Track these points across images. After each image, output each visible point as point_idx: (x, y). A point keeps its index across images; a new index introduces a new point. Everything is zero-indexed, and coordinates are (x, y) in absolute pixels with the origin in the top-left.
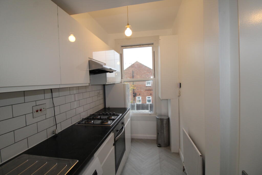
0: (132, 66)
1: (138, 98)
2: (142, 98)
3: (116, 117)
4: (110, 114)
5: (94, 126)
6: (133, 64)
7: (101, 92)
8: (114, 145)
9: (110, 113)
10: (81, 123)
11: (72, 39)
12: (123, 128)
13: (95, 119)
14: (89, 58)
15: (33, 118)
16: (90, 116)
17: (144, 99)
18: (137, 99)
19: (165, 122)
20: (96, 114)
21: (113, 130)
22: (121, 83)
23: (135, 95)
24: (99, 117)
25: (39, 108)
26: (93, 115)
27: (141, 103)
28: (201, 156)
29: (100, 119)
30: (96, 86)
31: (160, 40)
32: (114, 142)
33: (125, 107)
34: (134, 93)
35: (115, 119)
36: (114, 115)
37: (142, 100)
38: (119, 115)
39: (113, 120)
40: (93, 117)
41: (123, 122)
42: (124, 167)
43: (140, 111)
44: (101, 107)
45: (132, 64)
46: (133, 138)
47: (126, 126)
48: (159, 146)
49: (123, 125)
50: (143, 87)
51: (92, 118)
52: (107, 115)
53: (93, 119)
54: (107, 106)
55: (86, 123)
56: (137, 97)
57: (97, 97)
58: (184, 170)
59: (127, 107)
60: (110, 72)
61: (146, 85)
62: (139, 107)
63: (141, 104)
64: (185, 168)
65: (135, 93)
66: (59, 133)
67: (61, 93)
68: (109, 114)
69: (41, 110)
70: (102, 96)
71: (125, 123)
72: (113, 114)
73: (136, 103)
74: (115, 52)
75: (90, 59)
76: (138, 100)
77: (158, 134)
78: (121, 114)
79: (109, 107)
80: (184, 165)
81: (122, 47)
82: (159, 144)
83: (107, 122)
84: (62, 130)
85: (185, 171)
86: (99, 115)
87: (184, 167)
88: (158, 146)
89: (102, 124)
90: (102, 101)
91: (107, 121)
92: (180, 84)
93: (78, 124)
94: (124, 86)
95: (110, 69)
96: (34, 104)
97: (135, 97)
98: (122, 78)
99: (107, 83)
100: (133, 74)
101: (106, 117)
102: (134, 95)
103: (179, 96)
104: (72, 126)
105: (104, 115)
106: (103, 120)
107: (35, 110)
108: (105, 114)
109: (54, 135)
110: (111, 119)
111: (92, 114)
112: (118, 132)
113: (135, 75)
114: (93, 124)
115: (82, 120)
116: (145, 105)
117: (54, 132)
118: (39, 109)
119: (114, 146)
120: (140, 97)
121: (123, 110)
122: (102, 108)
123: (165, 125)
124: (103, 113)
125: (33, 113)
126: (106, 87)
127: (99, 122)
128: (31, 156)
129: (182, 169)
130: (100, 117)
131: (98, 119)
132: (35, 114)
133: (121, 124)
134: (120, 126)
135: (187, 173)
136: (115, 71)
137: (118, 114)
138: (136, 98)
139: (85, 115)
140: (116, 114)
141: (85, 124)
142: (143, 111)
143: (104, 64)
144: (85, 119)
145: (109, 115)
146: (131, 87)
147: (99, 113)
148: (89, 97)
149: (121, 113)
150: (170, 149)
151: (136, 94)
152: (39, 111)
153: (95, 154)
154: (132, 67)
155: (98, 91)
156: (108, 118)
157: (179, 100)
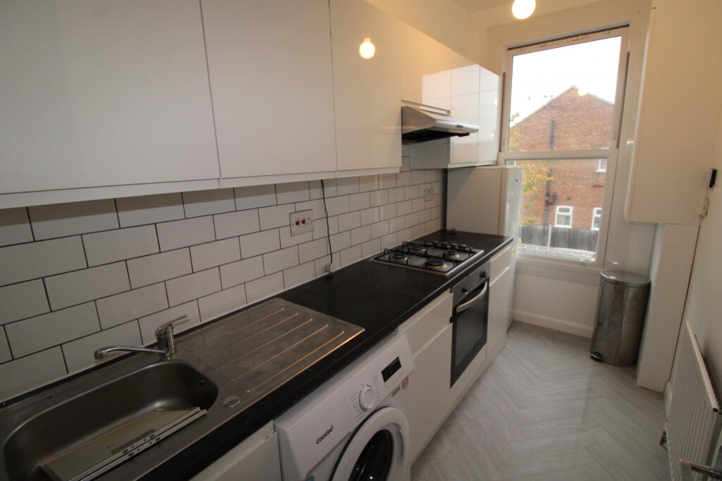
0: (554, 105)
1: (561, 210)
2: (574, 212)
3: (467, 255)
4: (453, 248)
5: (409, 270)
6: (558, 99)
7: (437, 188)
8: (452, 320)
9: (451, 245)
10: (382, 258)
11: (367, 50)
12: (482, 286)
13: (412, 254)
14: (403, 101)
15: (291, 235)
16: (403, 246)
17: (583, 215)
18: (557, 212)
19: (630, 294)
20: (418, 242)
21: (451, 285)
22: (497, 165)
23: (551, 201)
24: (424, 250)
25: (300, 217)
26: (411, 243)
27: (569, 227)
28: (715, 410)
29: (425, 256)
30: (423, 172)
31: (653, 11)
32: (451, 315)
33: (501, 234)
34: (548, 195)
35: (463, 262)
36: (462, 250)
37: (573, 219)
38: (474, 253)
39: (458, 262)
40: (409, 249)
41: (484, 272)
42: (478, 381)
43: (560, 252)
44: (435, 227)
45: (554, 98)
46: (516, 318)
47: (495, 284)
48: (598, 358)
49: (484, 279)
50: (585, 177)
51: (406, 250)
52: (443, 247)
53: (409, 253)
54: (449, 227)
55: (393, 260)
56: (558, 207)
57: (425, 201)
58: (663, 441)
59: (506, 234)
60: (460, 135)
61: (597, 169)
62: (559, 239)
63: (570, 229)
64: (667, 436)
65: (551, 194)
66: (336, 272)
67: (343, 189)
68: (449, 247)
69: (304, 222)
70: (436, 201)
71: (491, 274)
72: (460, 247)
73: (554, 224)
74: (484, 71)
75: (404, 105)
76: (559, 216)
77: (599, 324)
78: (483, 251)
79: (454, 230)
80: (666, 428)
81: (510, 49)
82: (597, 354)
83: (441, 265)
84: (343, 267)
85: (665, 444)
86: (425, 246)
87: (665, 433)
88: (592, 357)
89: (426, 268)
90: (437, 212)
91: (442, 262)
92: (714, 173)
93: (375, 259)
94: (501, 173)
95: (458, 126)
96: (291, 208)
97: (551, 207)
98: (500, 151)
99: (450, 167)
100: (552, 132)
101: (439, 253)
102: (547, 201)
103: (702, 217)
104: (362, 261)
105: (435, 247)
106: (431, 260)
107: (294, 222)
108: (440, 245)
109: (327, 273)
110: (451, 261)
111: (408, 241)
112: (466, 293)
113: (562, 134)
114: (407, 265)
115: (384, 254)
116: (582, 234)
117: (327, 268)
118: (301, 220)
119: (451, 322)
120: (571, 208)
121: (493, 241)
122: (434, 231)
123: (627, 304)
124: (436, 242)
125: (290, 225)
126: (450, 175)
127: (420, 262)
128: (290, 303)
129: (660, 439)
130: (426, 252)
131: (421, 256)
132: (295, 227)
133: (478, 277)
134: (474, 281)
135: (669, 449)
136: (476, 131)
137: (474, 250)
138: (555, 211)
139: (392, 242)
140: (467, 249)
141: (389, 261)
142: (570, 252)
143: (445, 113)
144: (392, 251)
145: (446, 249)
146: (538, 176)
147: (425, 241)
148: (403, 199)
149: (482, 249)
150: (635, 377)
151: (555, 197)
152: (301, 223)
153: (400, 327)
154: (552, 107)
155: (428, 187)
156: (444, 255)
157: (701, 229)
